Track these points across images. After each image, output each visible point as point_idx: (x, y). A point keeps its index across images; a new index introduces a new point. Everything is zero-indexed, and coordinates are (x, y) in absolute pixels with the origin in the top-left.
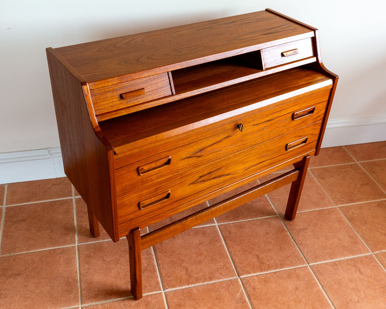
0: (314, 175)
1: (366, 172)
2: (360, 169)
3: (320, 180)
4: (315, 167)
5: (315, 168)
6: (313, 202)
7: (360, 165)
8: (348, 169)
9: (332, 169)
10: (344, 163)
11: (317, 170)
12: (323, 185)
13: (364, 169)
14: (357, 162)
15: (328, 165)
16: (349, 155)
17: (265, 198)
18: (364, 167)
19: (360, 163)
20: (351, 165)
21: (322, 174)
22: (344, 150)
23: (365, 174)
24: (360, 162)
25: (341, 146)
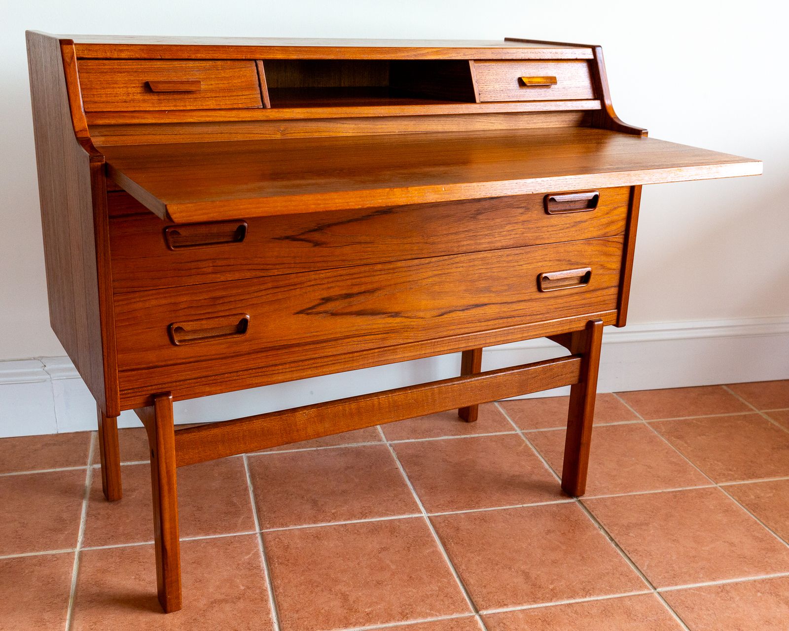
0: (660, 432)
1: (782, 428)
2: (767, 422)
3: (674, 439)
4: (660, 418)
5: (660, 421)
6: (658, 477)
7: (765, 417)
8: (739, 422)
9: (701, 422)
10: (728, 413)
11: (663, 423)
12: (681, 448)
13: (776, 424)
14: (757, 411)
15: (689, 416)
16: (738, 400)
17: (543, 470)
18: (776, 419)
19: (766, 413)
20: (745, 416)
21: (677, 431)
22: (725, 391)
23: (778, 431)
24: (763, 411)
25: (718, 385)
